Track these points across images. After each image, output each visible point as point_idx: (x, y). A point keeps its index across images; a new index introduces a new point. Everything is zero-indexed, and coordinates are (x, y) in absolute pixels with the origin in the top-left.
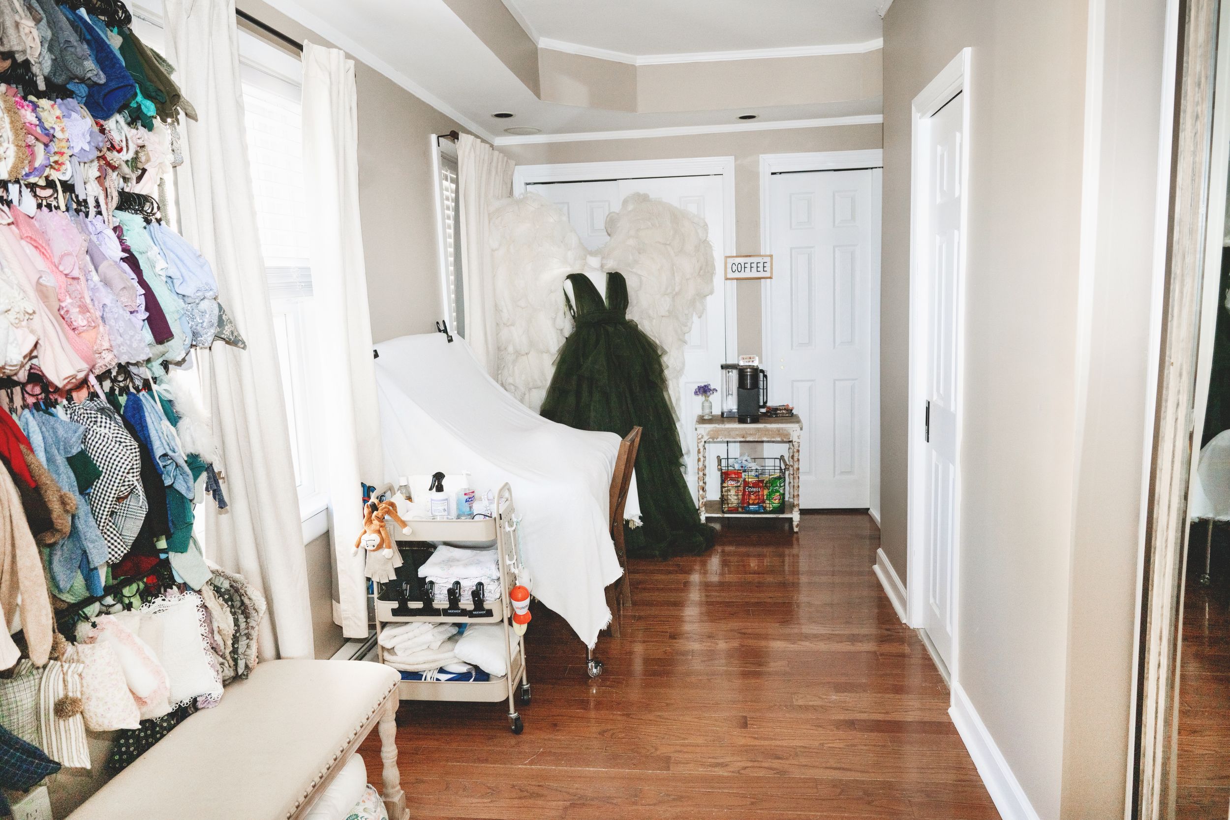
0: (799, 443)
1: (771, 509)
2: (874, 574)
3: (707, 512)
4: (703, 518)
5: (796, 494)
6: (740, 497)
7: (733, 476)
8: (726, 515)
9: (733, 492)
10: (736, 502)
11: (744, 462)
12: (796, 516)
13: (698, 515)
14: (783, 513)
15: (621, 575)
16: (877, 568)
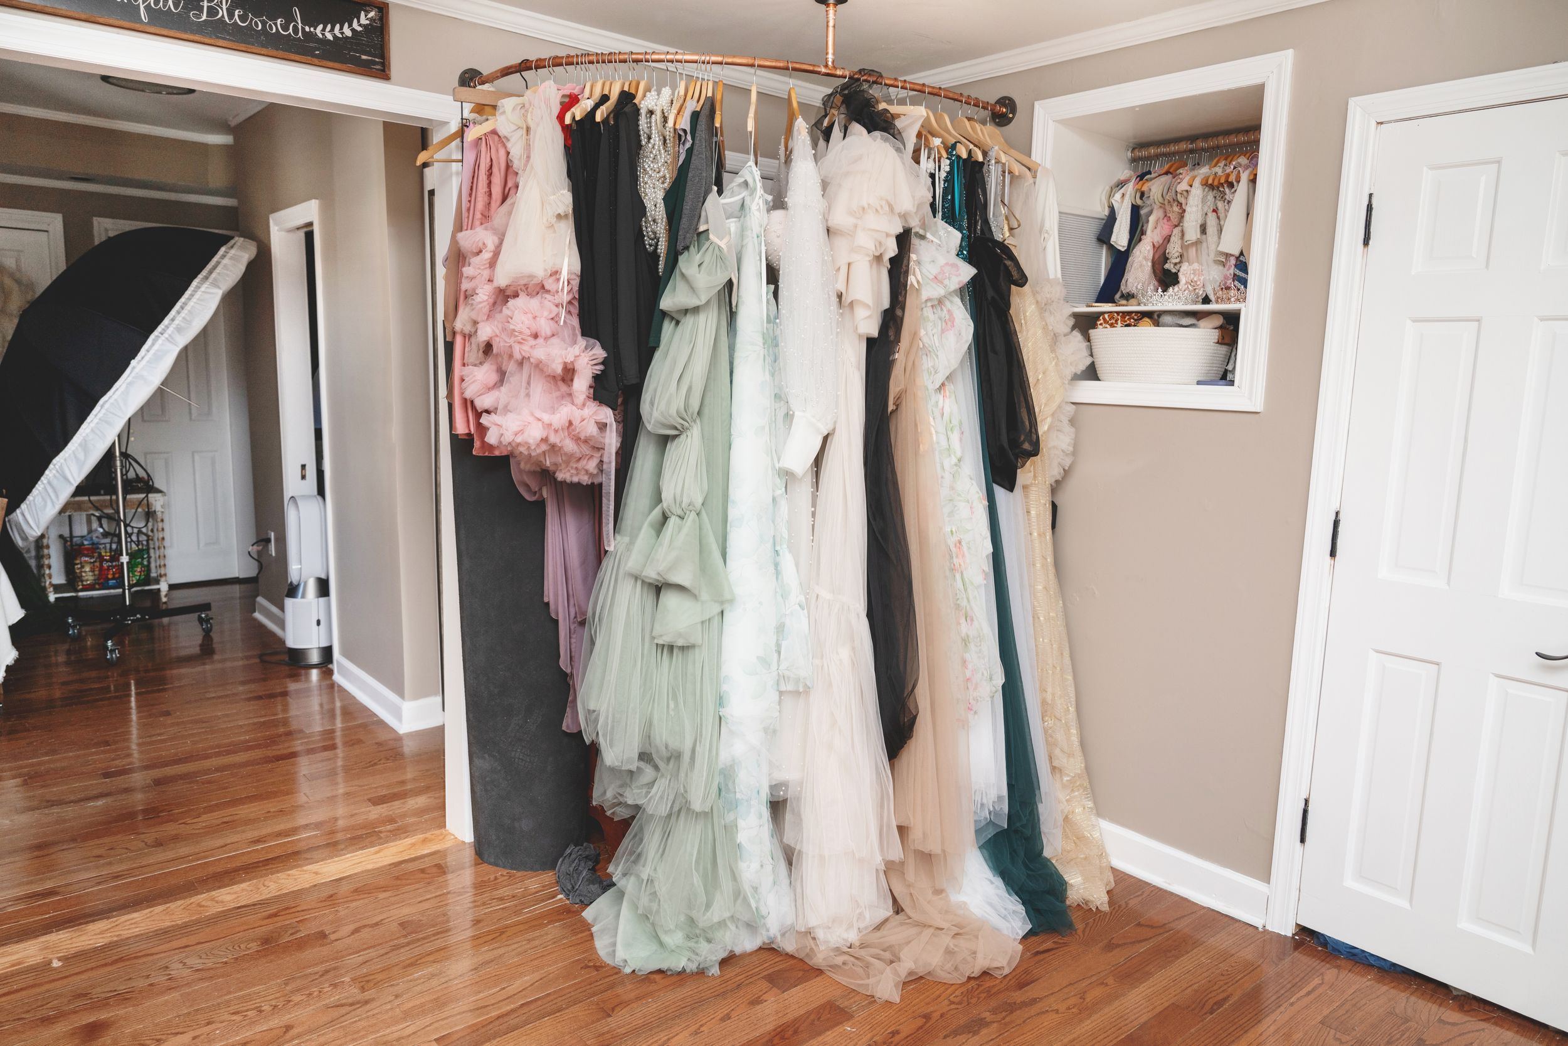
0: (162, 512)
1: (135, 582)
2: (255, 620)
3: (56, 593)
4: (52, 597)
5: (162, 563)
6: (97, 573)
7: (86, 552)
8: (81, 594)
9: (87, 569)
10: (92, 578)
11: (94, 538)
12: (163, 587)
13: (47, 597)
14: (149, 585)
15: (23, 615)
16: (257, 615)
